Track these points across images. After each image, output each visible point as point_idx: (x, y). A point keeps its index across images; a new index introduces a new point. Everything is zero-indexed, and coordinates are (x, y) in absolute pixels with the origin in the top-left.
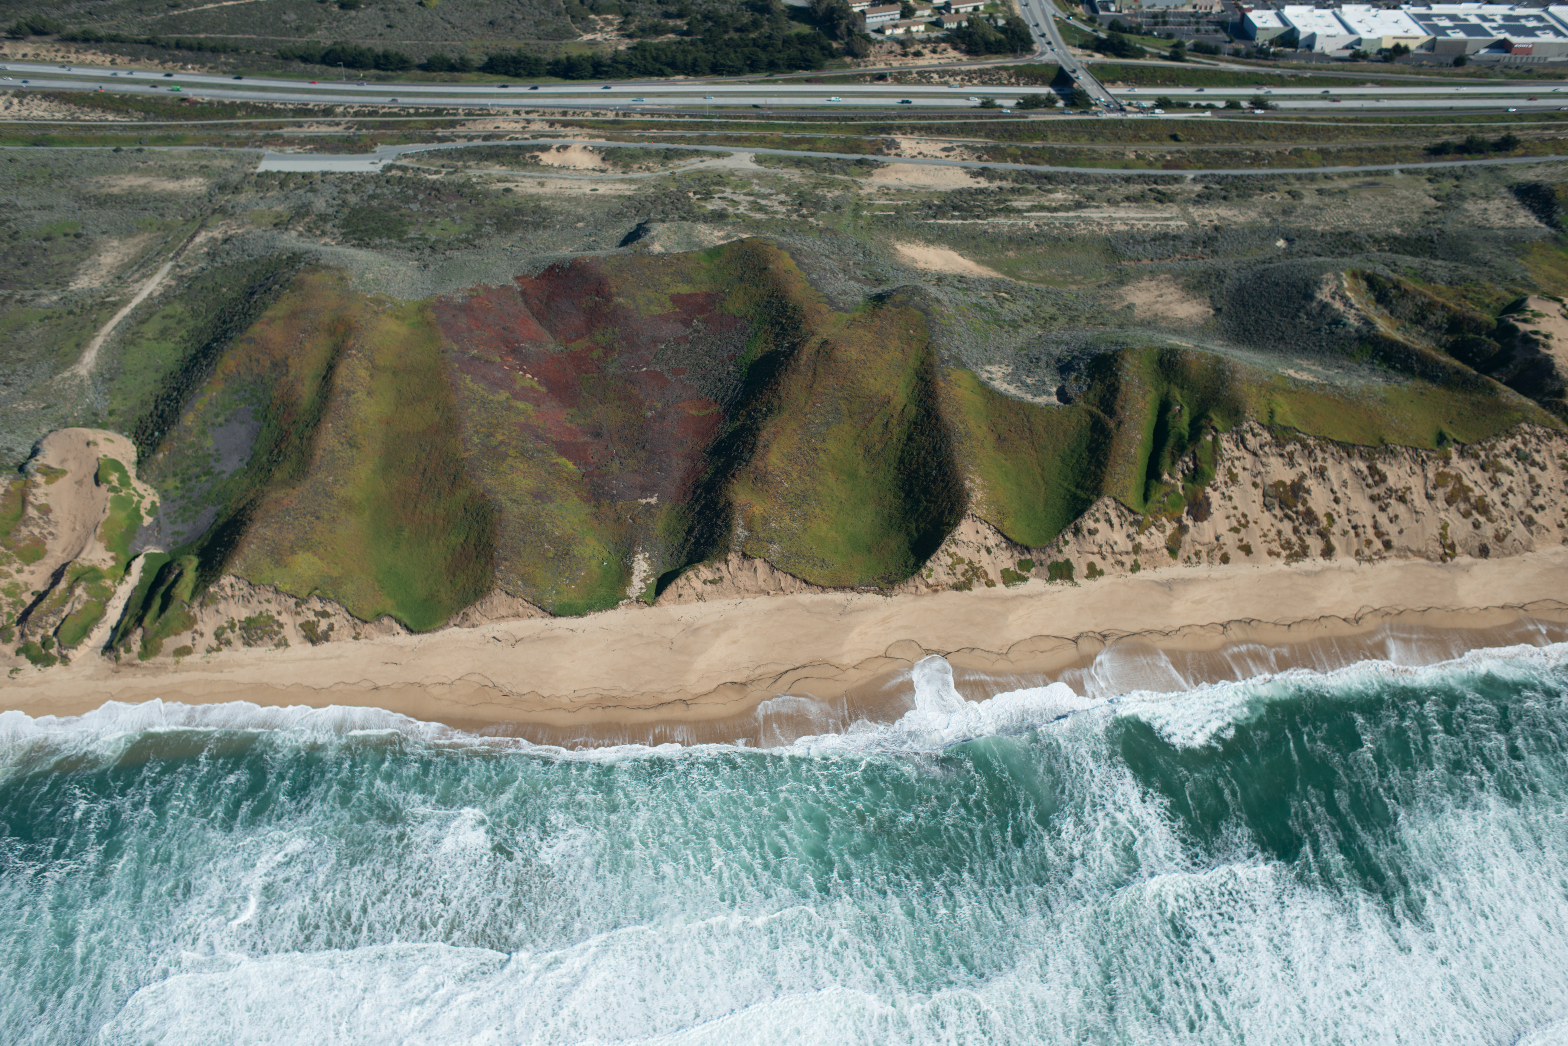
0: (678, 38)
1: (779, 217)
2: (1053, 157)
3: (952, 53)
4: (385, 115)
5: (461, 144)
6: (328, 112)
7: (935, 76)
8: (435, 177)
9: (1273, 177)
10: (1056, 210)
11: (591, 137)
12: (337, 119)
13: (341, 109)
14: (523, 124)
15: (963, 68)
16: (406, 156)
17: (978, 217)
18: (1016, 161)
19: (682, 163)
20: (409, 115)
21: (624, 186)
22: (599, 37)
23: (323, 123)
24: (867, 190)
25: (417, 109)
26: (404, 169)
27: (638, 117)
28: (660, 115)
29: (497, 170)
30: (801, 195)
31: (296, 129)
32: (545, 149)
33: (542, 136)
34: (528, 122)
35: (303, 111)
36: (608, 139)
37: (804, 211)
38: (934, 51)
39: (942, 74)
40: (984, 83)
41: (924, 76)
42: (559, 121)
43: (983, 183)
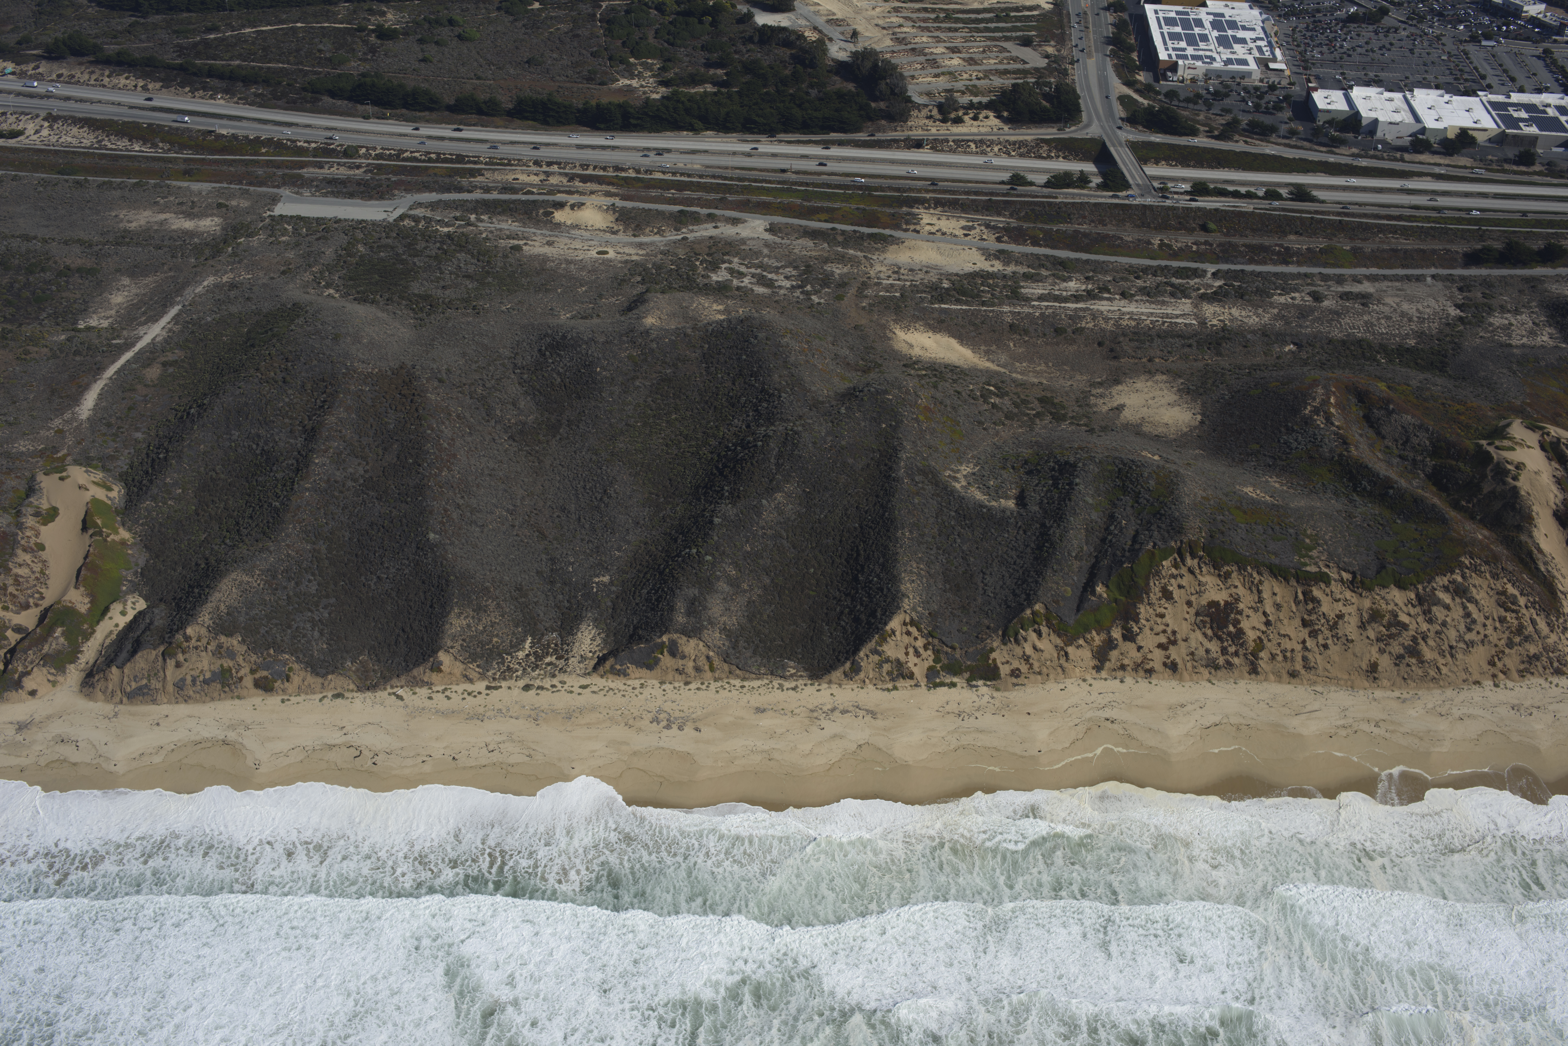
0: (715, 90)
1: (782, 292)
2: (1074, 242)
3: (993, 121)
4: (405, 160)
5: (477, 195)
6: (350, 152)
7: (973, 146)
8: (446, 230)
9: (1299, 275)
10: (1066, 300)
11: (608, 194)
12: (358, 161)
13: (363, 151)
14: (542, 177)
15: (1002, 138)
16: (420, 205)
17: (984, 304)
18: (1035, 243)
19: (695, 228)
20: (430, 160)
21: (632, 251)
22: (635, 83)
23: (344, 164)
24: (878, 268)
25: (438, 154)
26: (416, 219)
27: (658, 176)
28: (682, 174)
29: (508, 225)
30: (808, 269)
31: (317, 170)
32: (560, 205)
33: (560, 192)
34: (548, 174)
35: (326, 151)
36: (624, 198)
37: (809, 288)
38: (975, 118)
39: (980, 143)
40: (1021, 155)
41: (960, 145)
42: (579, 176)
43: (997, 266)
